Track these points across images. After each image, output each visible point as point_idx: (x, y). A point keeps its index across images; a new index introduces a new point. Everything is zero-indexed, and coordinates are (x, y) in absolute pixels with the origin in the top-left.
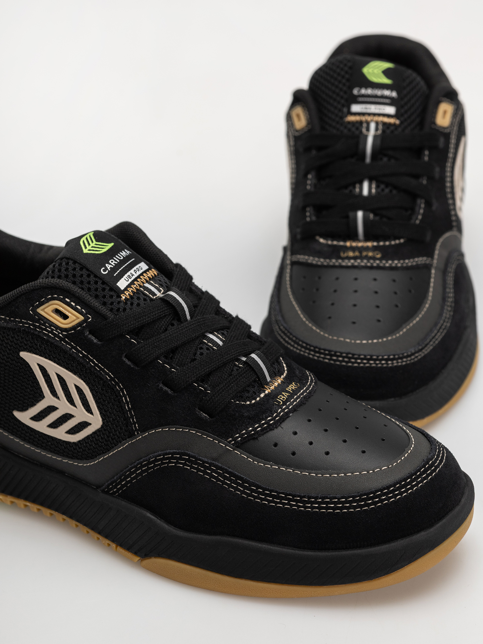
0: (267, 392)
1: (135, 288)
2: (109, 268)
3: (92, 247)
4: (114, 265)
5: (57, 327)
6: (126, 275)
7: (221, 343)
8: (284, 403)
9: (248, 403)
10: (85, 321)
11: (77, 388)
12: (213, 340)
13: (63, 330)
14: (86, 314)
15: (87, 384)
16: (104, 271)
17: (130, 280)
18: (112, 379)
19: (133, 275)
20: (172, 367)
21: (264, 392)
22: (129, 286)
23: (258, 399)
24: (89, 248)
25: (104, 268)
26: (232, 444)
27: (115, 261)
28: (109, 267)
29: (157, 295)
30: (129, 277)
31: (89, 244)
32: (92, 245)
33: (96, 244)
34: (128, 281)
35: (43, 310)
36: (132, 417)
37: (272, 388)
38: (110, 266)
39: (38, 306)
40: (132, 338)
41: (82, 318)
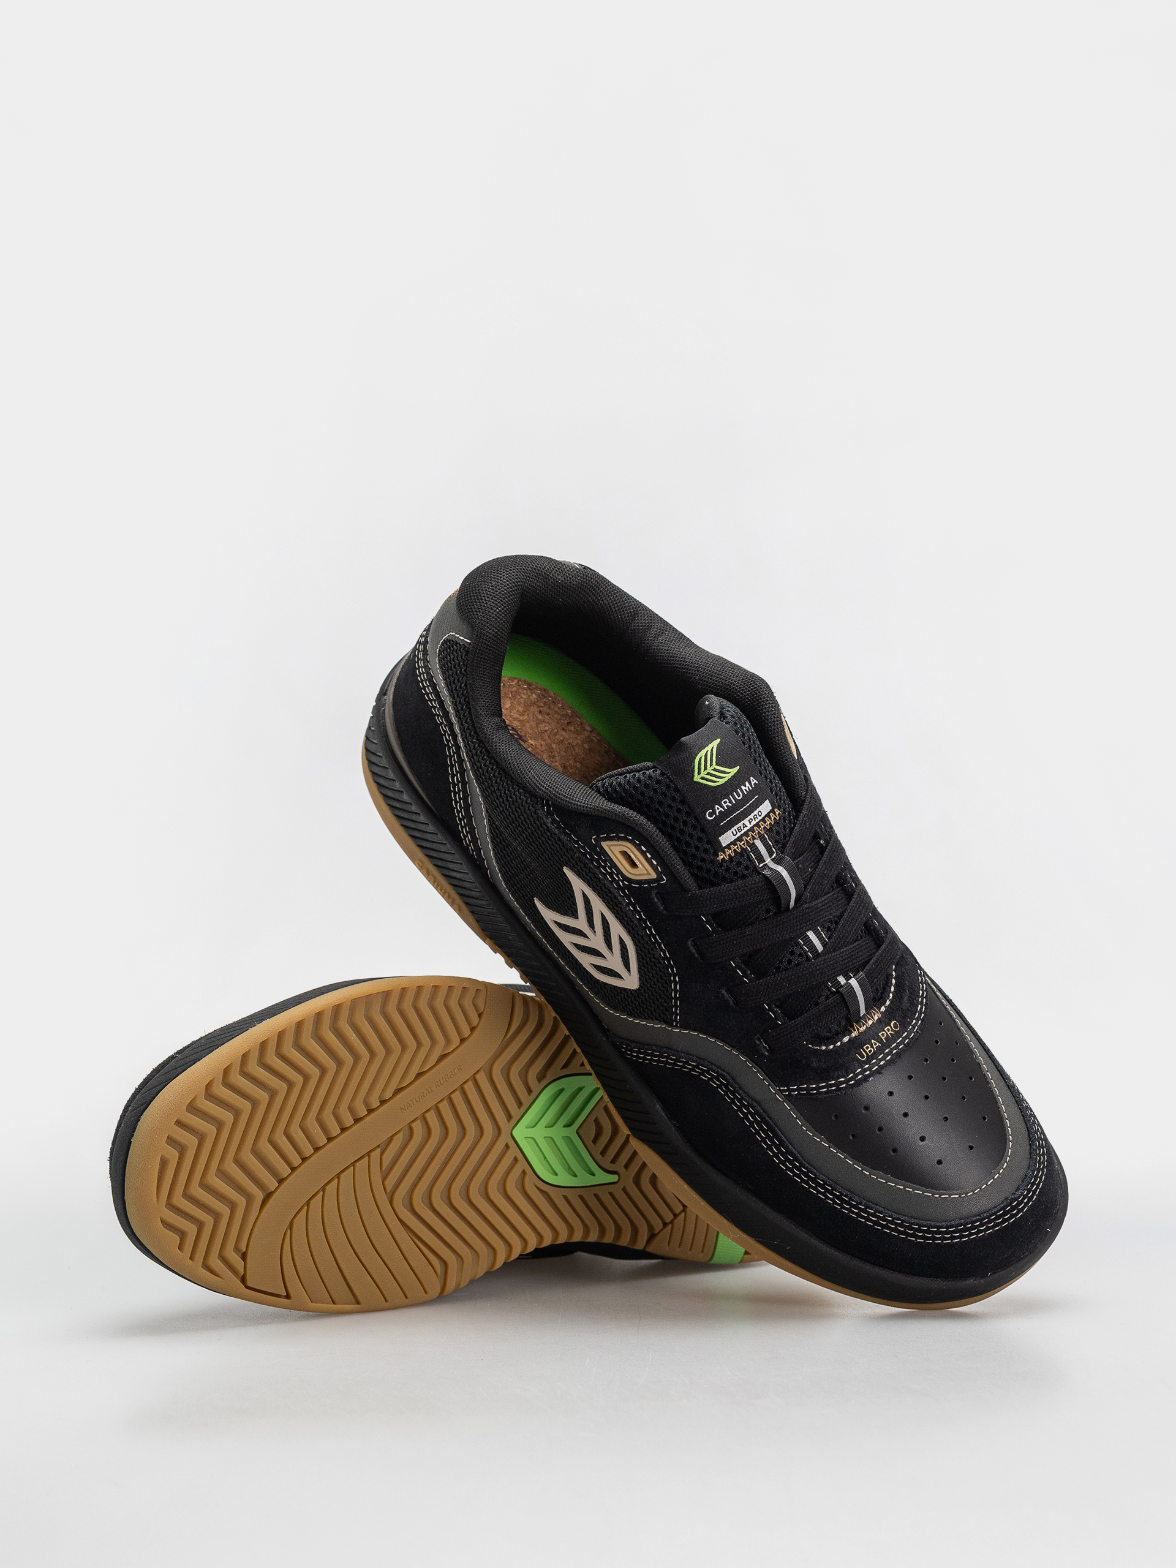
0: (853, 1035)
1: (740, 846)
2: (717, 811)
3: (708, 774)
4: (726, 808)
5: (619, 872)
6: (736, 827)
7: (820, 948)
8: (870, 1058)
9: (824, 1048)
10: (657, 880)
11: (622, 942)
12: (812, 942)
13: (625, 878)
14: (661, 873)
15: (635, 944)
16: (710, 815)
17: (739, 834)
18: (665, 958)
19: (746, 826)
20: (745, 975)
21: (849, 1035)
22: (734, 843)
23: (839, 1044)
24: (703, 774)
25: (711, 811)
26: (784, 1095)
27: (730, 802)
28: (718, 809)
29: (765, 861)
30: (738, 830)
31: (705, 769)
32: (709, 769)
33: (715, 770)
34: (735, 835)
35: (609, 846)
36: (676, 1006)
37: (862, 1029)
38: (721, 809)
39: (605, 839)
40: (708, 922)
41: (654, 876)
